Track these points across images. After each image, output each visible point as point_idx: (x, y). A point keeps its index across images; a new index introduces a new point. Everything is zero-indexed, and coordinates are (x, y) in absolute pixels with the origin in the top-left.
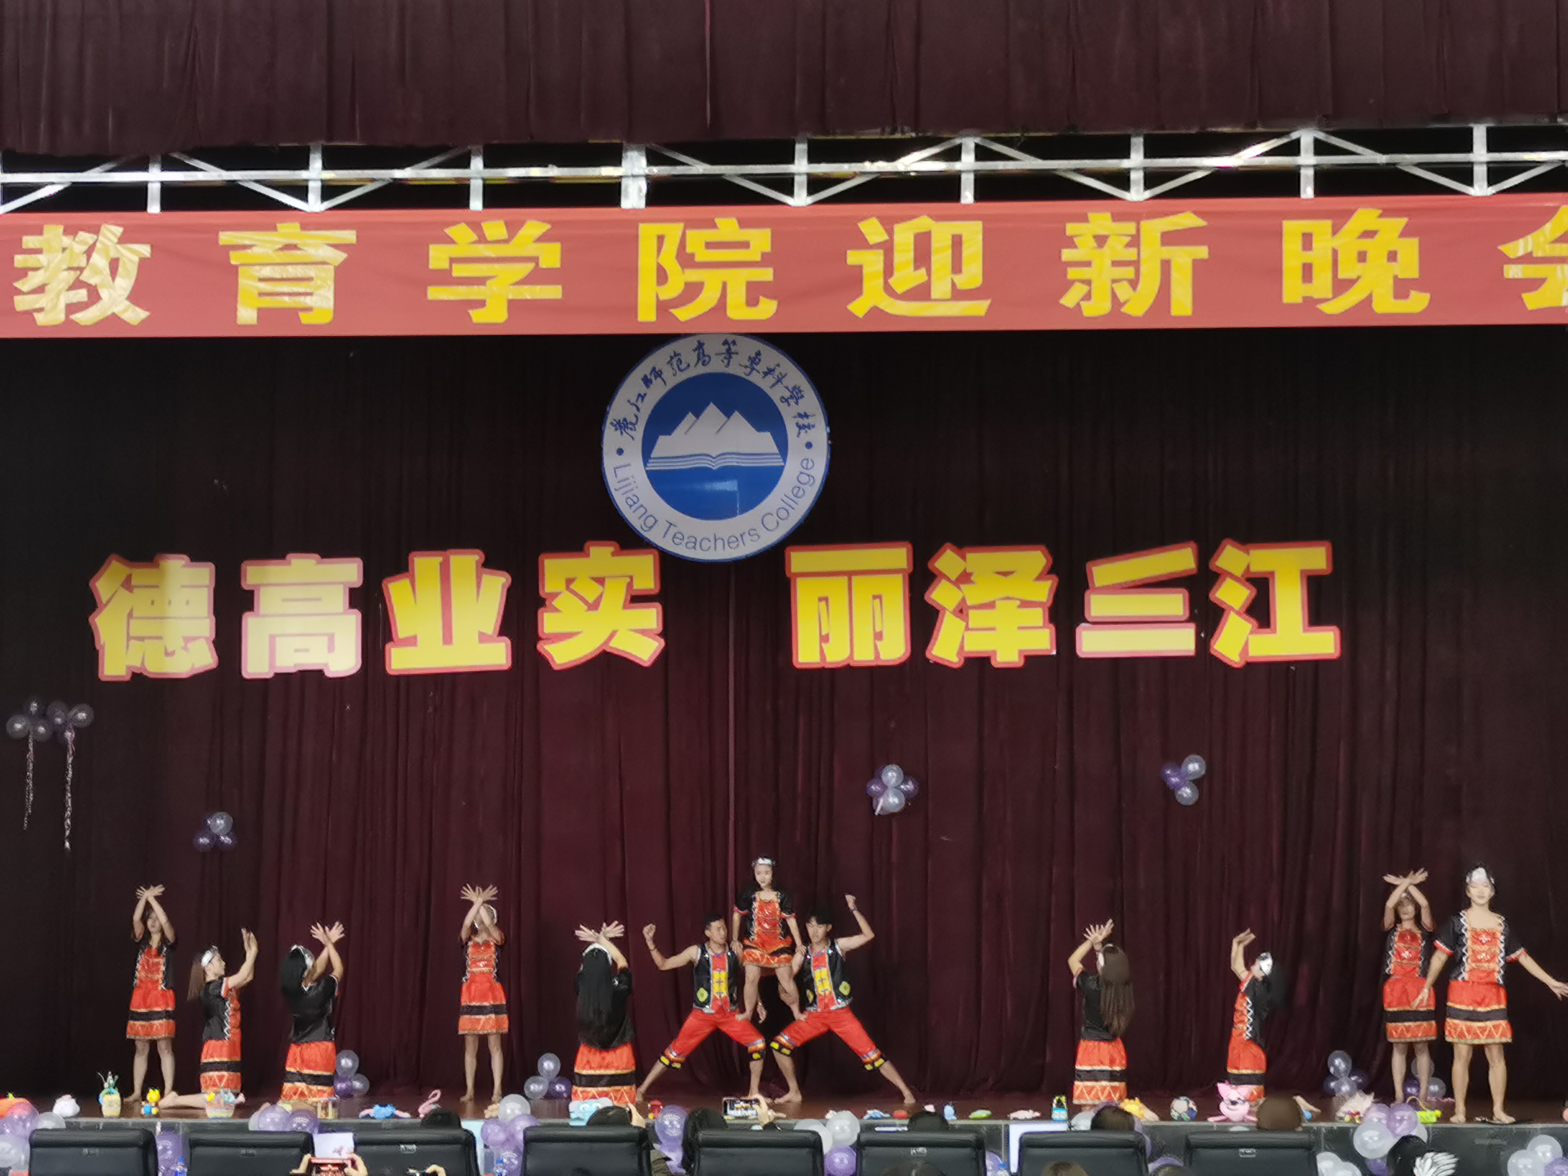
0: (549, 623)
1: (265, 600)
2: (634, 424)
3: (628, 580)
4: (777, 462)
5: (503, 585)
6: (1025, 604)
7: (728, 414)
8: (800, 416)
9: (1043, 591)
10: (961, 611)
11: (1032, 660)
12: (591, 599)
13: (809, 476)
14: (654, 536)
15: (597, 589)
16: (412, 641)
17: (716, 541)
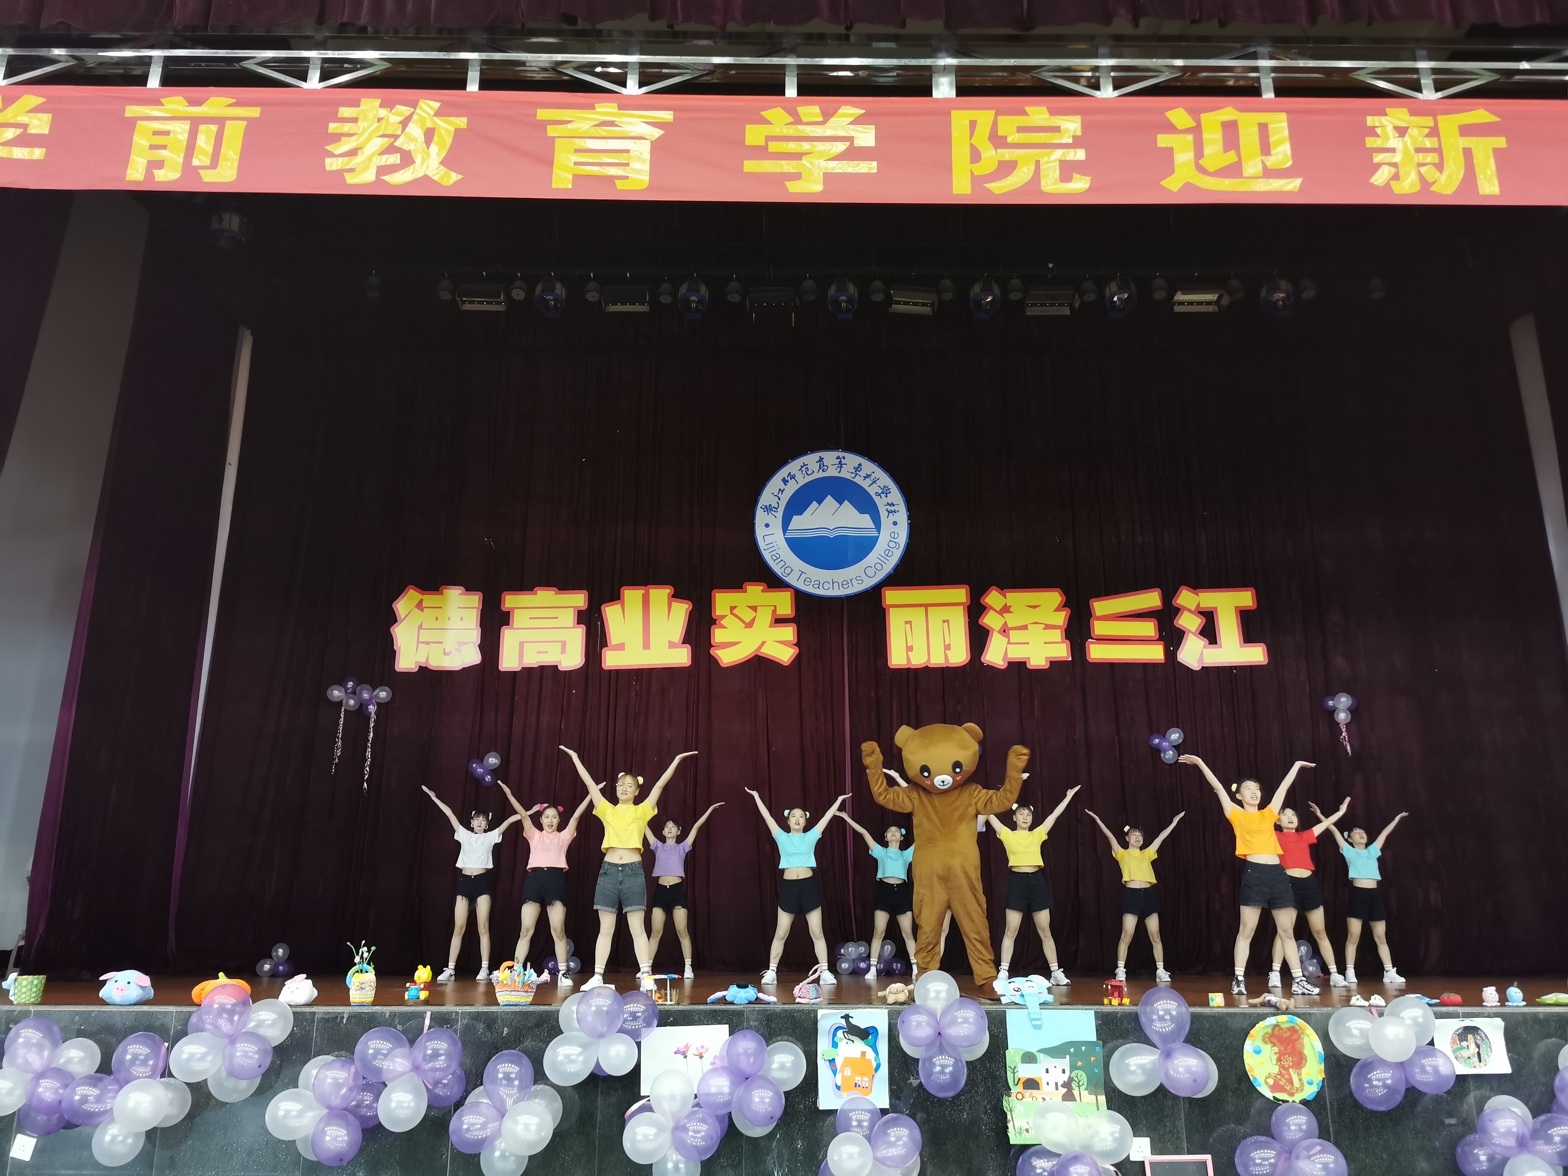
0: (719, 635)
1: (519, 618)
2: (777, 509)
3: (773, 608)
4: (874, 533)
5: (687, 610)
6: (1048, 627)
7: (841, 503)
8: (888, 504)
9: (1061, 618)
10: (1004, 631)
11: (1055, 664)
12: (747, 621)
13: (895, 543)
14: (791, 580)
15: (752, 614)
16: (621, 647)
17: (833, 583)
